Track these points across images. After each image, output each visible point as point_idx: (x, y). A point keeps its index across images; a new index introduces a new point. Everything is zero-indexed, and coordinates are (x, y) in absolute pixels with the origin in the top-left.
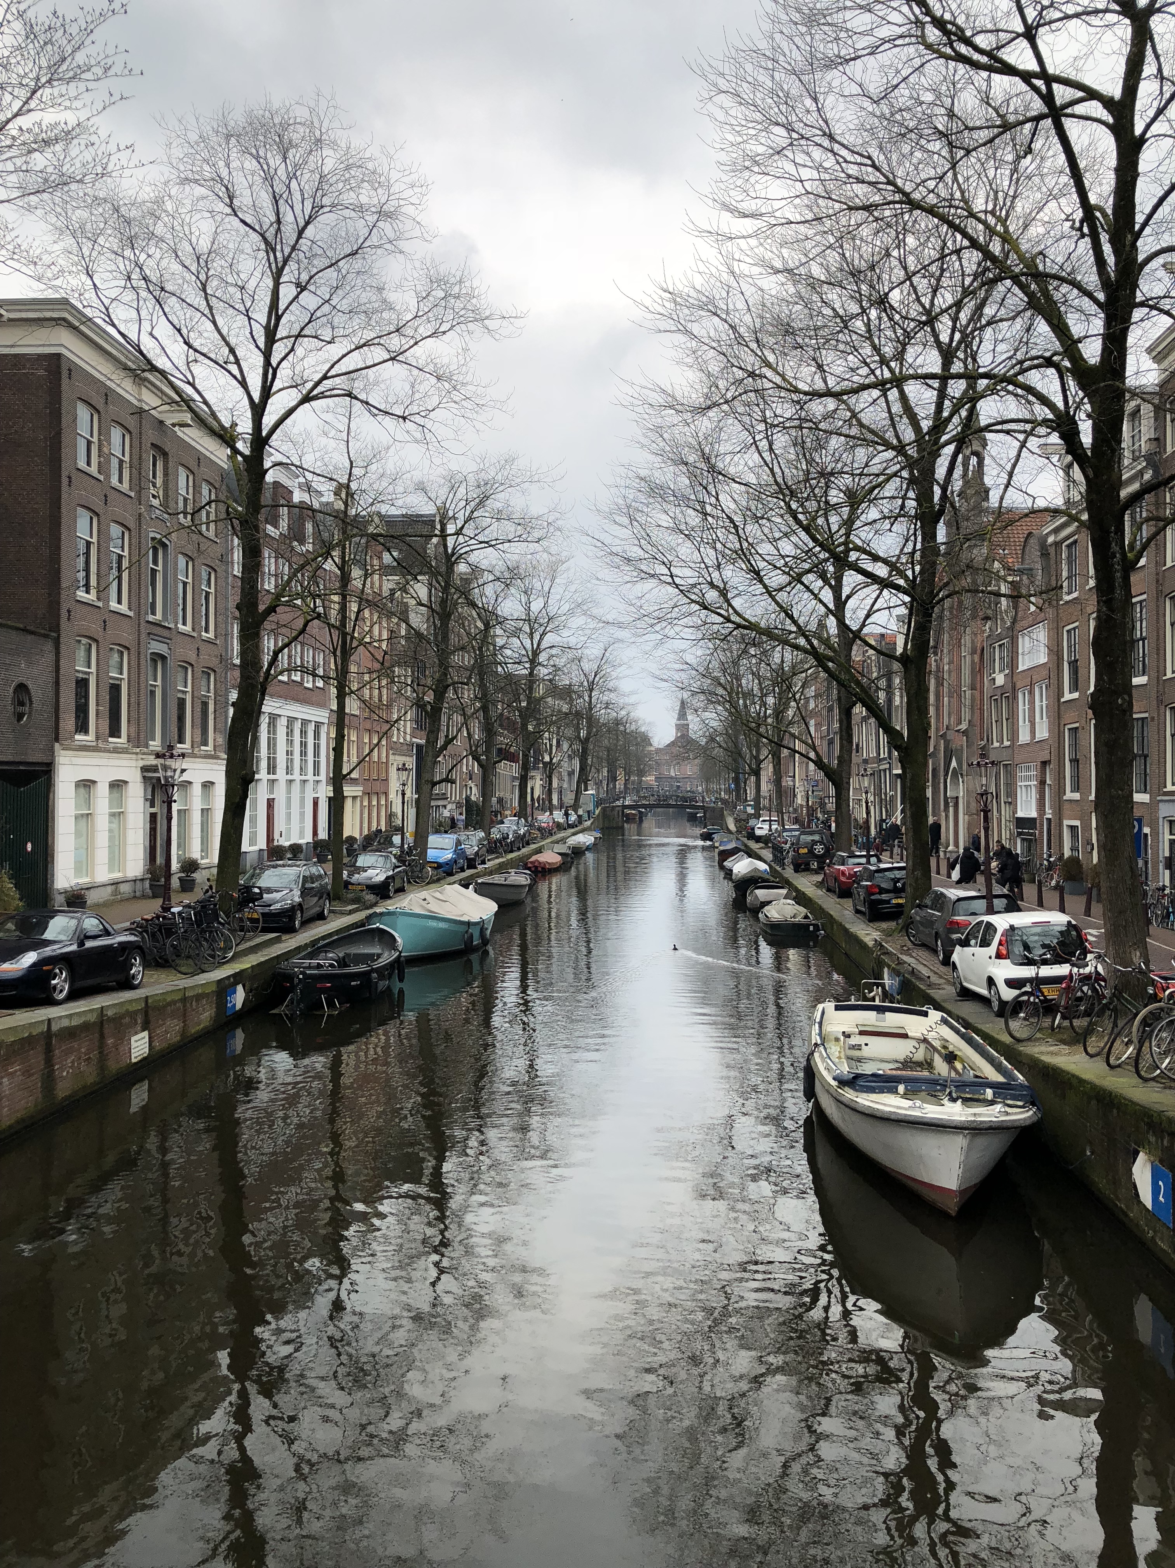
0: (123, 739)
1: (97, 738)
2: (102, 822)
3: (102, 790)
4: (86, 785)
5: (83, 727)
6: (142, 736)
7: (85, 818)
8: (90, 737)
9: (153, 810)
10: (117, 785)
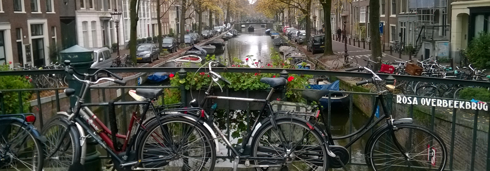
0: (93, 9)
1: (87, 9)
2: (90, 33)
3: (89, 24)
4: (85, 23)
5: (82, 6)
6: (99, 7)
7: (85, 32)
8: (85, 8)
9: (104, 29)
10: (94, 22)
